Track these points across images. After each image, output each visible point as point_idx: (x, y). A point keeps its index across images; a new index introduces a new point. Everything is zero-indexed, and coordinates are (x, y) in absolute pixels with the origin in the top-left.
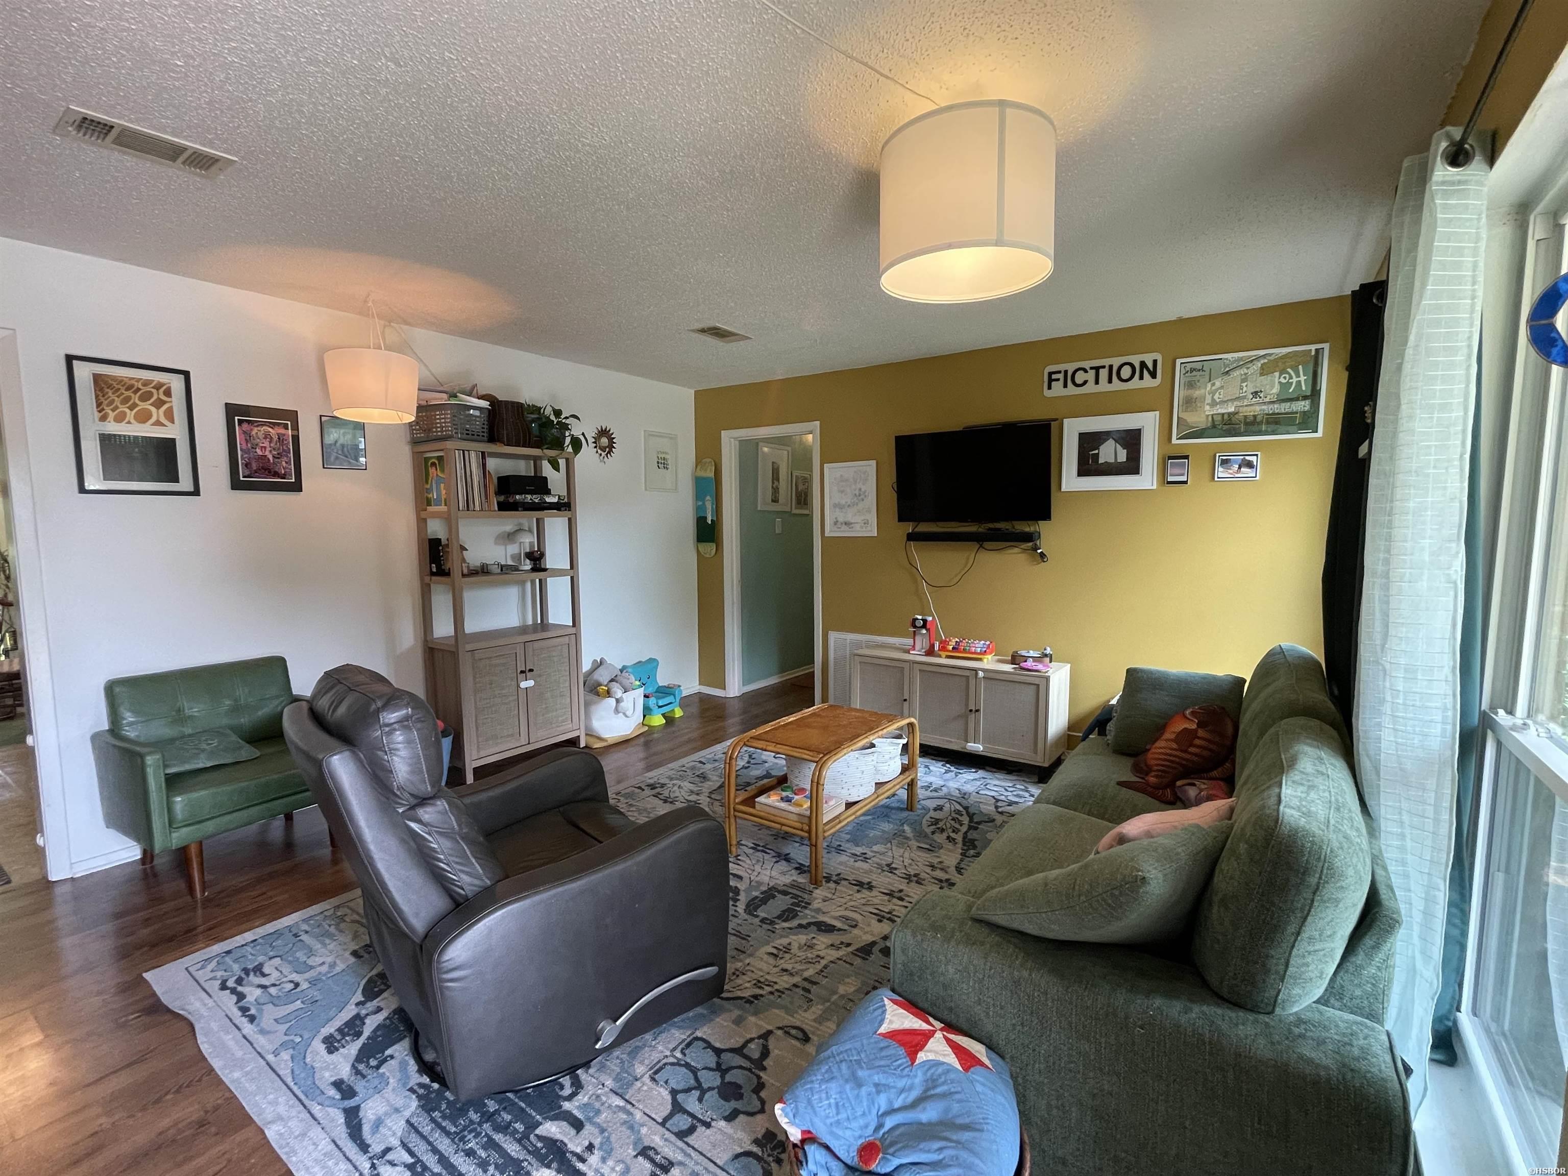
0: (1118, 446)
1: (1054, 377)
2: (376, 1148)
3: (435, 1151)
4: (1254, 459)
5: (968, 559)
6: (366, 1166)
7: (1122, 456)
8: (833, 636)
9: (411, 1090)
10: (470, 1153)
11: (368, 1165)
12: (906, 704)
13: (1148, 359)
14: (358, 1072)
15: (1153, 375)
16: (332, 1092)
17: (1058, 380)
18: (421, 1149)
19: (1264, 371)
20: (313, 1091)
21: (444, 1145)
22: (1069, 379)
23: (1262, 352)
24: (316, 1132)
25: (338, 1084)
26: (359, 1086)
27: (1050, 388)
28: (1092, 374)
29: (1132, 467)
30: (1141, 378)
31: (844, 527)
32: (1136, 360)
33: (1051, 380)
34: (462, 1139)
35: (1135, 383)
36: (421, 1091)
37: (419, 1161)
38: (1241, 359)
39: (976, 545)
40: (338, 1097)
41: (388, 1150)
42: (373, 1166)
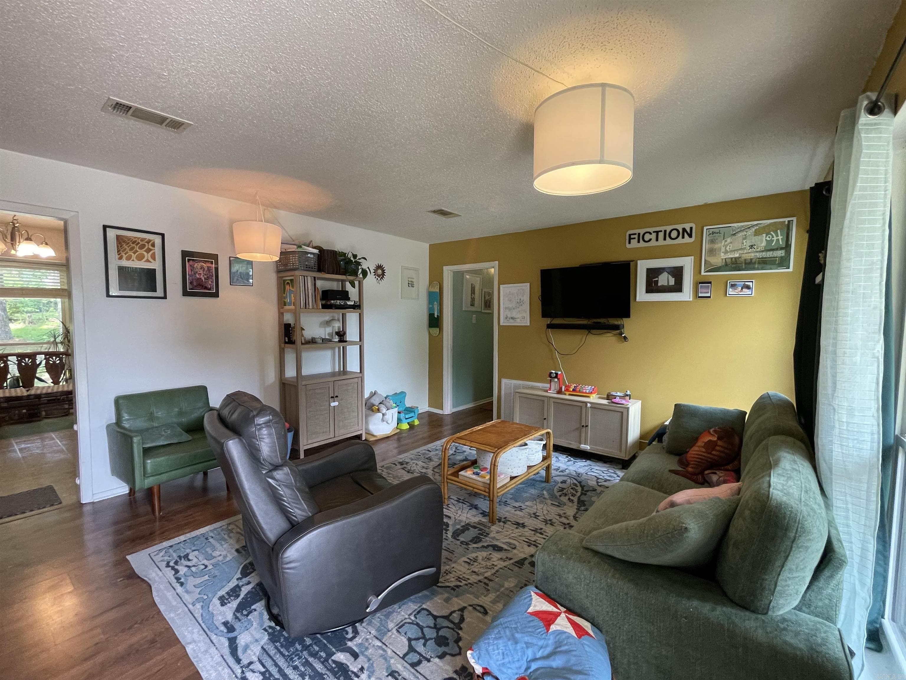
0: (670, 277)
1: (632, 237)
2: (245, 662)
3: (276, 665)
4: (750, 284)
5: (581, 340)
6: (239, 671)
7: (672, 281)
8: (504, 381)
9: (265, 630)
10: (295, 668)
11: (240, 671)
12: (545, 421)
13: (687, 227)
14: (237, 618)
15: (690, 236)
16: (223, 628)
17: (634, 238)
18: (269, 663)
19: (757, 233)
20: (213, 628)
21: (281, 662)
22: (641, 238)
23: (755, 223)
24: (213, 650)
25: (225, 624)
26: (237, 625)
27: (630, 243)
28: (654, 236)
29: (678, 288)
30: (683, 237)
31: (511, 320)
32: (680, 227)
33: (630, 239)
34: (292, 659)
35: (680, 240)
36: (270, 631)
37: (267, 670)
38: (743, 226)
39: (586, 331)
40: (225, 631)
41: (251, 663)
42: (243, 672)
